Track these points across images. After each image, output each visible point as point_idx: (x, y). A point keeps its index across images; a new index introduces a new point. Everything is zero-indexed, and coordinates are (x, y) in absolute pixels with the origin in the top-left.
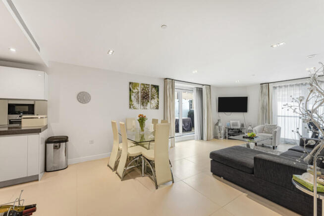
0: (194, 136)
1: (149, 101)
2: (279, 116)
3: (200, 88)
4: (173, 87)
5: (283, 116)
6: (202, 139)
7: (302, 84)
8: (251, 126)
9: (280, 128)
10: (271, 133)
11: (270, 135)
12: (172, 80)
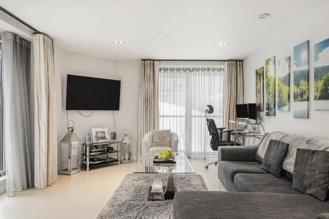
7: (189, 69)
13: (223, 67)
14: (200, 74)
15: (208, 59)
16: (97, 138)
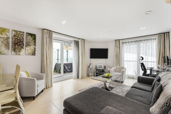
0: (72, 76)
1: (23, 48)
2: (125, 61)
3: (77, 41)
4: (50, 37)
5: (127, 61)
6: (78, 77)
7: (137, 41)
8: (109, 67)
9: (126, 69)
10: (121, 72)
11: (120, 74)
12: (50, 31)
13: (156, 37)
14: (146, 42)
15: (145, 35)
16: (99, 67)
